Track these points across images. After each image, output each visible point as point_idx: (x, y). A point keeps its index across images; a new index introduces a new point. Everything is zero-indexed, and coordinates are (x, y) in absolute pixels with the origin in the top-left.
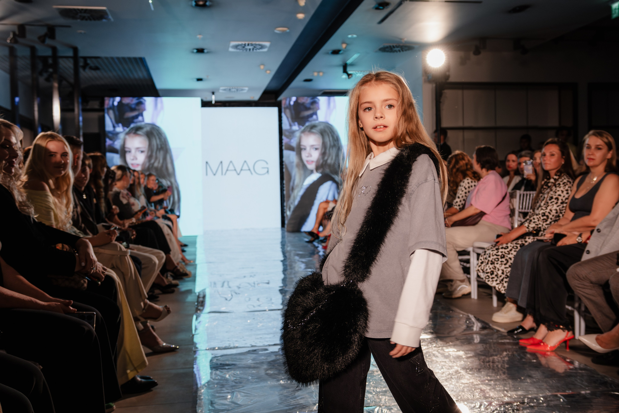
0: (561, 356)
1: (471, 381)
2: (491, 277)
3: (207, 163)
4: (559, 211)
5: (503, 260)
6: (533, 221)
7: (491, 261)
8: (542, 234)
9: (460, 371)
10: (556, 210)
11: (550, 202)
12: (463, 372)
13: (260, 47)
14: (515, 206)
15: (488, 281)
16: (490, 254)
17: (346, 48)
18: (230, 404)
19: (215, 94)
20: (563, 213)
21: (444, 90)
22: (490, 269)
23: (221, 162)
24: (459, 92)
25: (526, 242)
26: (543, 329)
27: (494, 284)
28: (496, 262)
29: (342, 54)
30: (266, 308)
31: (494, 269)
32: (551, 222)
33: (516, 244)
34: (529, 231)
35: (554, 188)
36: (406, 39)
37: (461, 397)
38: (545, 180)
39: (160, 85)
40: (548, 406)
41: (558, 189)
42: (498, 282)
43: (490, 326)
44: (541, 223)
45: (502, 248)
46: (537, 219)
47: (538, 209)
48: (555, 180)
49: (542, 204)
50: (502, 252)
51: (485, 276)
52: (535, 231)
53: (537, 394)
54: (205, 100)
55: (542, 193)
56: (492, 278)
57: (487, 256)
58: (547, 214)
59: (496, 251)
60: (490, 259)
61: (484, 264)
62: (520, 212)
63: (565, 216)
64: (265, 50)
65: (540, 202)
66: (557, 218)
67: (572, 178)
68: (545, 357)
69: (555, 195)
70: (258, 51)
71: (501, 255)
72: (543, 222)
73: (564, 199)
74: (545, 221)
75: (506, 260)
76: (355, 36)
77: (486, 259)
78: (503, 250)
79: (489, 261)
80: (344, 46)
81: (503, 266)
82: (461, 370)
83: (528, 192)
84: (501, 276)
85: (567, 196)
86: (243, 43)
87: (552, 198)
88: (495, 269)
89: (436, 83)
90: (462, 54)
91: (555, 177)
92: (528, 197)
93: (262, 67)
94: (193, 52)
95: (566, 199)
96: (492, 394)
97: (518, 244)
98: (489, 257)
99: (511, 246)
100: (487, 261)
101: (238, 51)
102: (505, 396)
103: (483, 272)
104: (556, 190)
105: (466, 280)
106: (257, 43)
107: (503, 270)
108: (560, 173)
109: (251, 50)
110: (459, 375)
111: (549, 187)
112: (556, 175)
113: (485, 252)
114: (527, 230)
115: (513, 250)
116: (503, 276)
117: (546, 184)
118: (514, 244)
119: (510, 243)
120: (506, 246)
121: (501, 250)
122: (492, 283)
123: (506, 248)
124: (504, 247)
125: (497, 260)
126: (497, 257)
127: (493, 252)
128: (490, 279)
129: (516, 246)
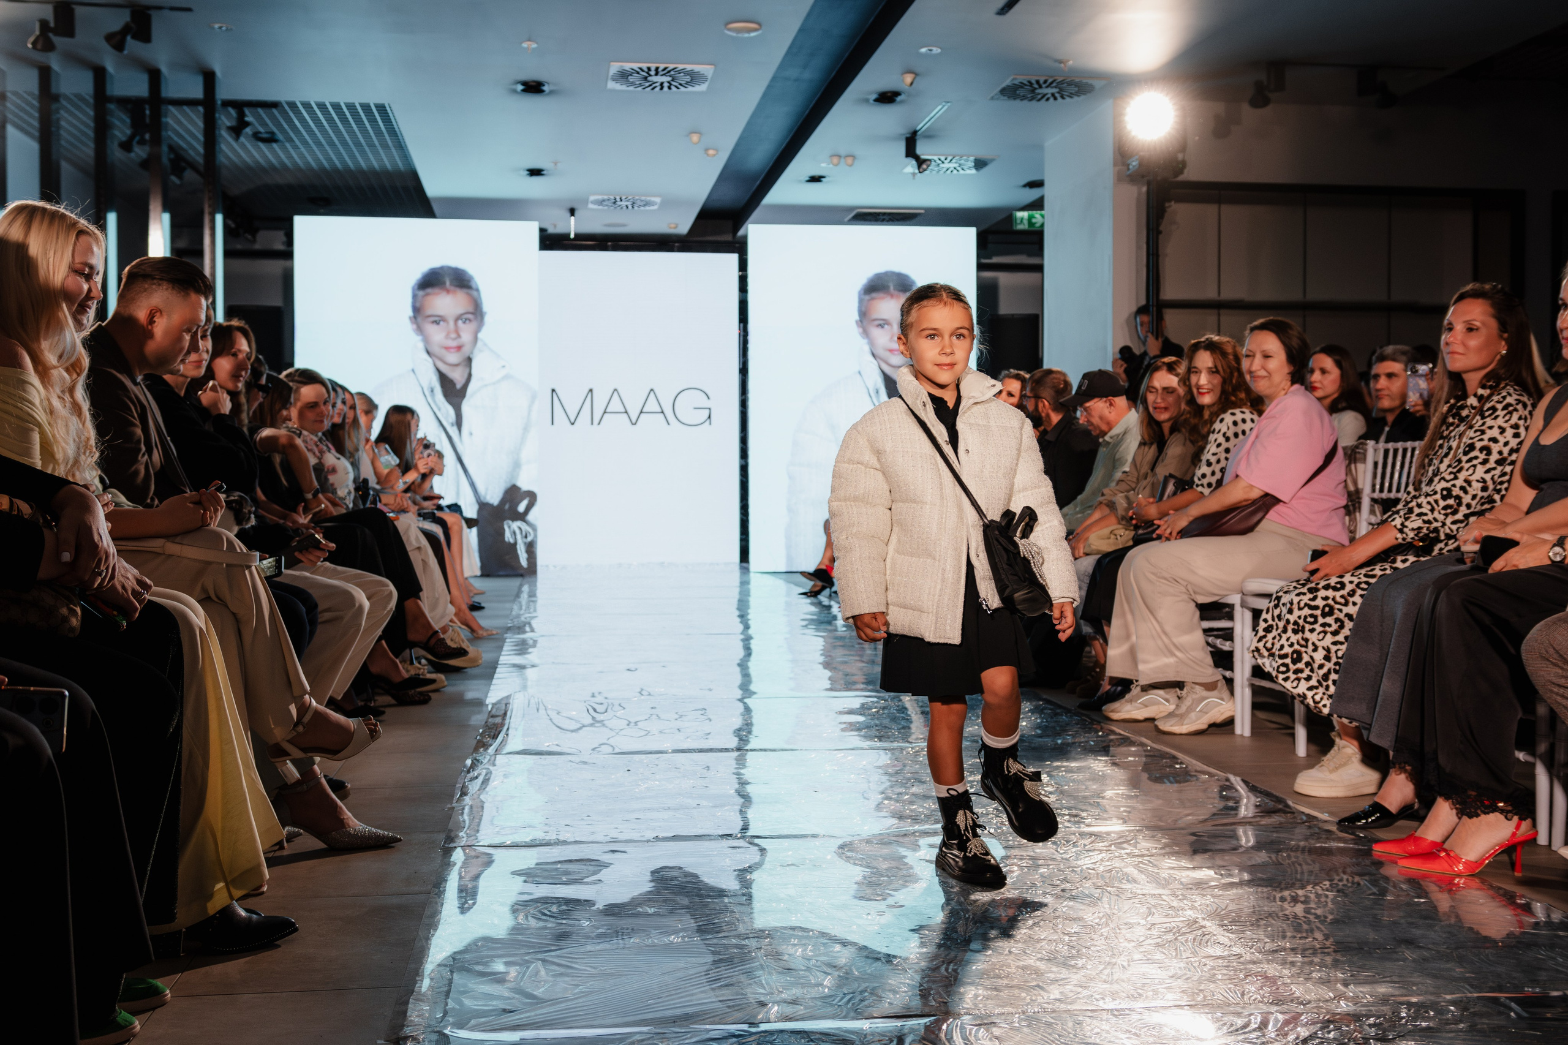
0: (1500, 888)
1: (1236, 950)
2: (1292, 667)
3: (553, 390)
4: (1491, 487)
5: (1329, 620)
6: (1417, 511)
7: (1296, 623)
8: (1441, 549)
9: (1203, 923)
10: (1484, 481)
11: (1464, 459)
12: (1211, 926)
13: (688, 78)
14: (1360, 486)
15: (1286, 679)
16: (1291, 603)
17: (912, 84)
18: (513, 995)
19: (577, 213)
20: (1503, 492)
21: (1170, 201)
22: (1292, 645)
23: (591, 390)
24: (1211, 209)
25: (1396, 569)
26: (1443, 814)
27: (1302, 687)
28: (1308, 627)
29: (902, 102)
30: (667, 746)
31: (1302, 646)
32: (1467, 516)
33: (1366, 576)
34: (1404, 539)
35: (1478, 421)
36: (1071, 63)
37: (1205, 997)
38: (1452, 401)
39: (434, 187)
40: (1472, 1028)
41: (1489, 422)
42: (1313, 682)
43: (1287, 806)
44: (1441, 518)
45: (1327, 587)
46: (1429, 507)
47: (1431, 481)
48: (1480, 398)
49: (1443, 467)
50: (1326, 598)
51: (1275, 665)
52: (1421, 540)
53: (1438, 995)
54: (551, 230)
55: (1442, 437)
56: (1296, 672)
57: (1285, 610)
58: (1456, 491)
59: (1310, 595)
61: (1274, 633)
62: (1374, 500)
63: (1506, 500)
64: (703, 87)
65: (1435, 462)
66: (1486, 506)
67: (1530, 395)
68: (1450, 891)
69: (1482, 440)
70: (682, 89)
71: (1325, 606)
72: (1446, 515)
73: (1506, 451)
74: (1449, 511)
75: (1337, 620)
76: (936, 50)
77: (1279, 617)
78: (1330, 593)
80: (909, 78)
81: (1329, 639)
82: (1204, 919)
83: (1400, 445)
84: (1321, 667)
85: (1514, 443)
86: (644, 66)
87: (1471, 447)
88: (1306, 647)
89: (1149, 184)
90: (1220, 107)
91: (1480, 391)
92: (1399, 458)
93: (695, 138)
94: (515, 91)
95: (1512, 451)
96: (1298, 991)
97: (1373, 576)
98: (1290, 611)
99: (1351, 582)
100: (1281, 624)
101: (631, 88)
102: (1339, 997)
103: (1272, 655)
104: (1484, 424)
105: (1222, 684)
106: (681, 67)
107: (1328, 650)
108: (1493, 380)
109: (666, 89)
110: (1200, 932)
111: (1462, 420)
112: (1484, 387)
113: (1278, 598)
114: (1399, 535)
115: (1359, 592)
116: (1328, 665)
117: (1455, 411)
118: (1361, 576)
119: (1350, 574)
120: (1336, 583)
121: (1322, 593)
122: (1295, 684)
123: (1339, 586)
124: (1333, 584)
125: (1312, 620)
126: (1310, 612)
127: (1302, 597)
128: (1290, 674)
129: (1367, 583)
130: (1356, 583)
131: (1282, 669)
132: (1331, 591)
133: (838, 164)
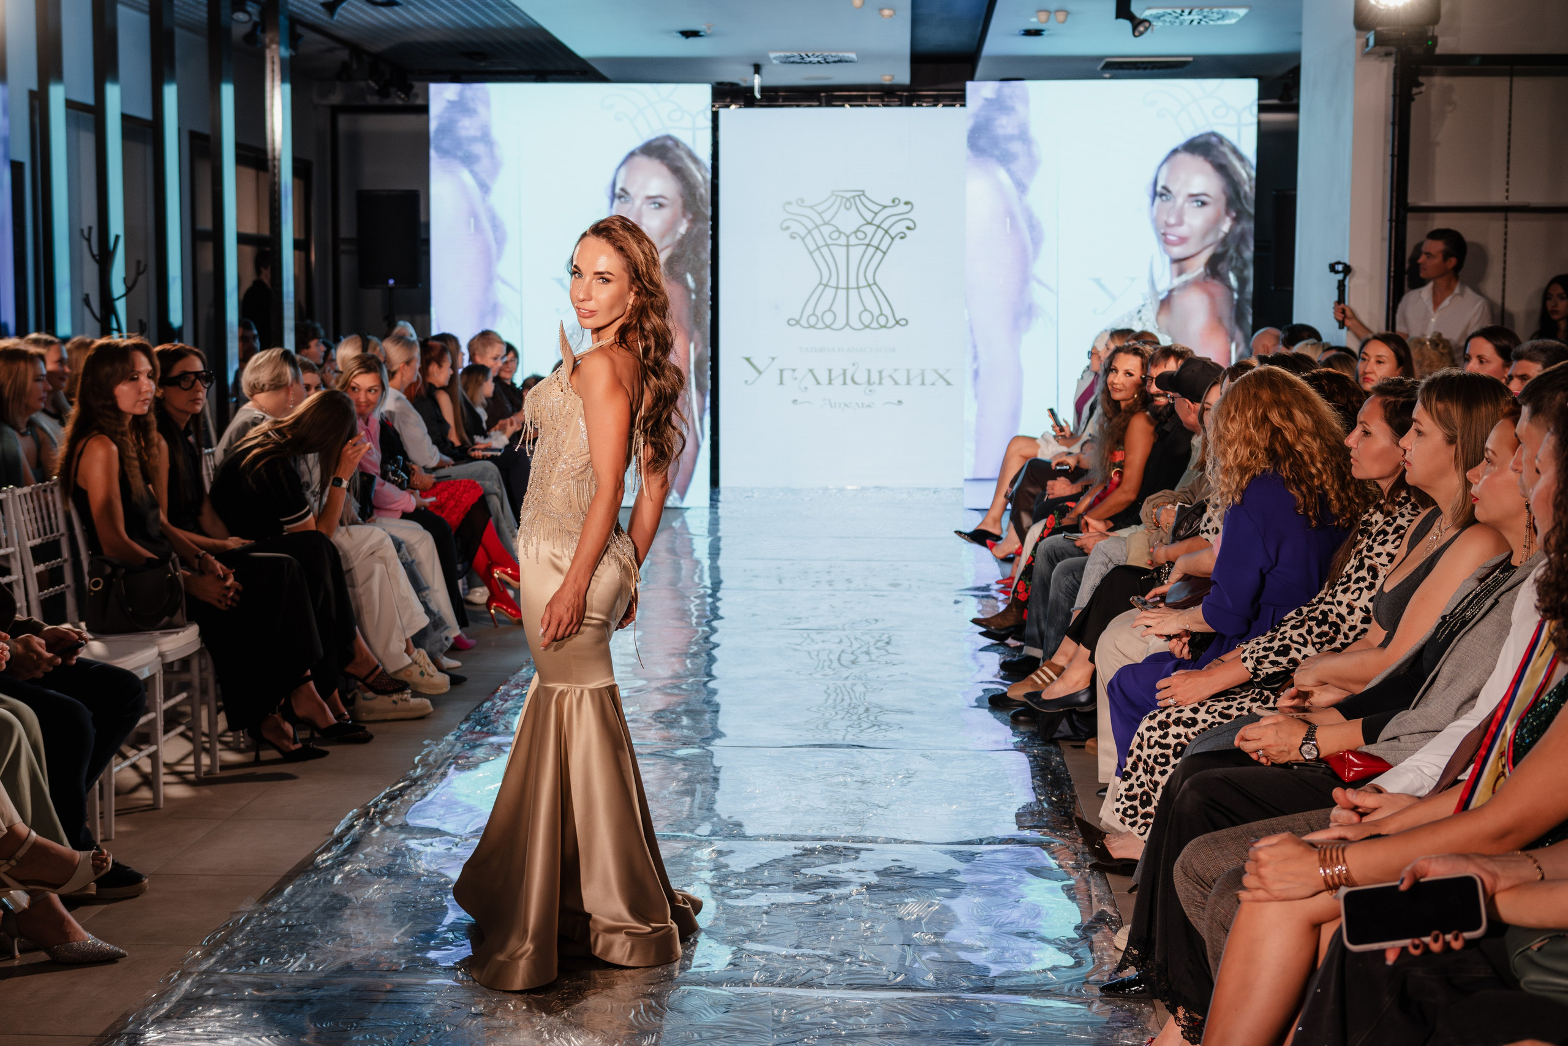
2: (1141, 810)
7: (1145, 762)
15: (1133, 824)
16: (1142, 739)
19: (761, 69)
21: (1422, 77)
22: (1141, 785)
24: (1500, 84)
28: (1158, 768)
33: (1221, 715)
45: (1178, 722)
50: (1178, 736)
56: (1146, 815)
59: (1160, 732)
60: (1144, 756)
71: (1177, 745)
78: (1181, 730)
79: (1139, 758)
88: (1154, 789)
98: (1140, 747)
118: (1216, 714)
119: (1205, 708)
121: (1173, 730)
122: (1142, 830)
124: (1184, 719)
125: (1163, 760)
126: (1161, 751)
127: (1152, 733)
128: (1138, 818)
131: (1130, 812)
133: (1048, 20)
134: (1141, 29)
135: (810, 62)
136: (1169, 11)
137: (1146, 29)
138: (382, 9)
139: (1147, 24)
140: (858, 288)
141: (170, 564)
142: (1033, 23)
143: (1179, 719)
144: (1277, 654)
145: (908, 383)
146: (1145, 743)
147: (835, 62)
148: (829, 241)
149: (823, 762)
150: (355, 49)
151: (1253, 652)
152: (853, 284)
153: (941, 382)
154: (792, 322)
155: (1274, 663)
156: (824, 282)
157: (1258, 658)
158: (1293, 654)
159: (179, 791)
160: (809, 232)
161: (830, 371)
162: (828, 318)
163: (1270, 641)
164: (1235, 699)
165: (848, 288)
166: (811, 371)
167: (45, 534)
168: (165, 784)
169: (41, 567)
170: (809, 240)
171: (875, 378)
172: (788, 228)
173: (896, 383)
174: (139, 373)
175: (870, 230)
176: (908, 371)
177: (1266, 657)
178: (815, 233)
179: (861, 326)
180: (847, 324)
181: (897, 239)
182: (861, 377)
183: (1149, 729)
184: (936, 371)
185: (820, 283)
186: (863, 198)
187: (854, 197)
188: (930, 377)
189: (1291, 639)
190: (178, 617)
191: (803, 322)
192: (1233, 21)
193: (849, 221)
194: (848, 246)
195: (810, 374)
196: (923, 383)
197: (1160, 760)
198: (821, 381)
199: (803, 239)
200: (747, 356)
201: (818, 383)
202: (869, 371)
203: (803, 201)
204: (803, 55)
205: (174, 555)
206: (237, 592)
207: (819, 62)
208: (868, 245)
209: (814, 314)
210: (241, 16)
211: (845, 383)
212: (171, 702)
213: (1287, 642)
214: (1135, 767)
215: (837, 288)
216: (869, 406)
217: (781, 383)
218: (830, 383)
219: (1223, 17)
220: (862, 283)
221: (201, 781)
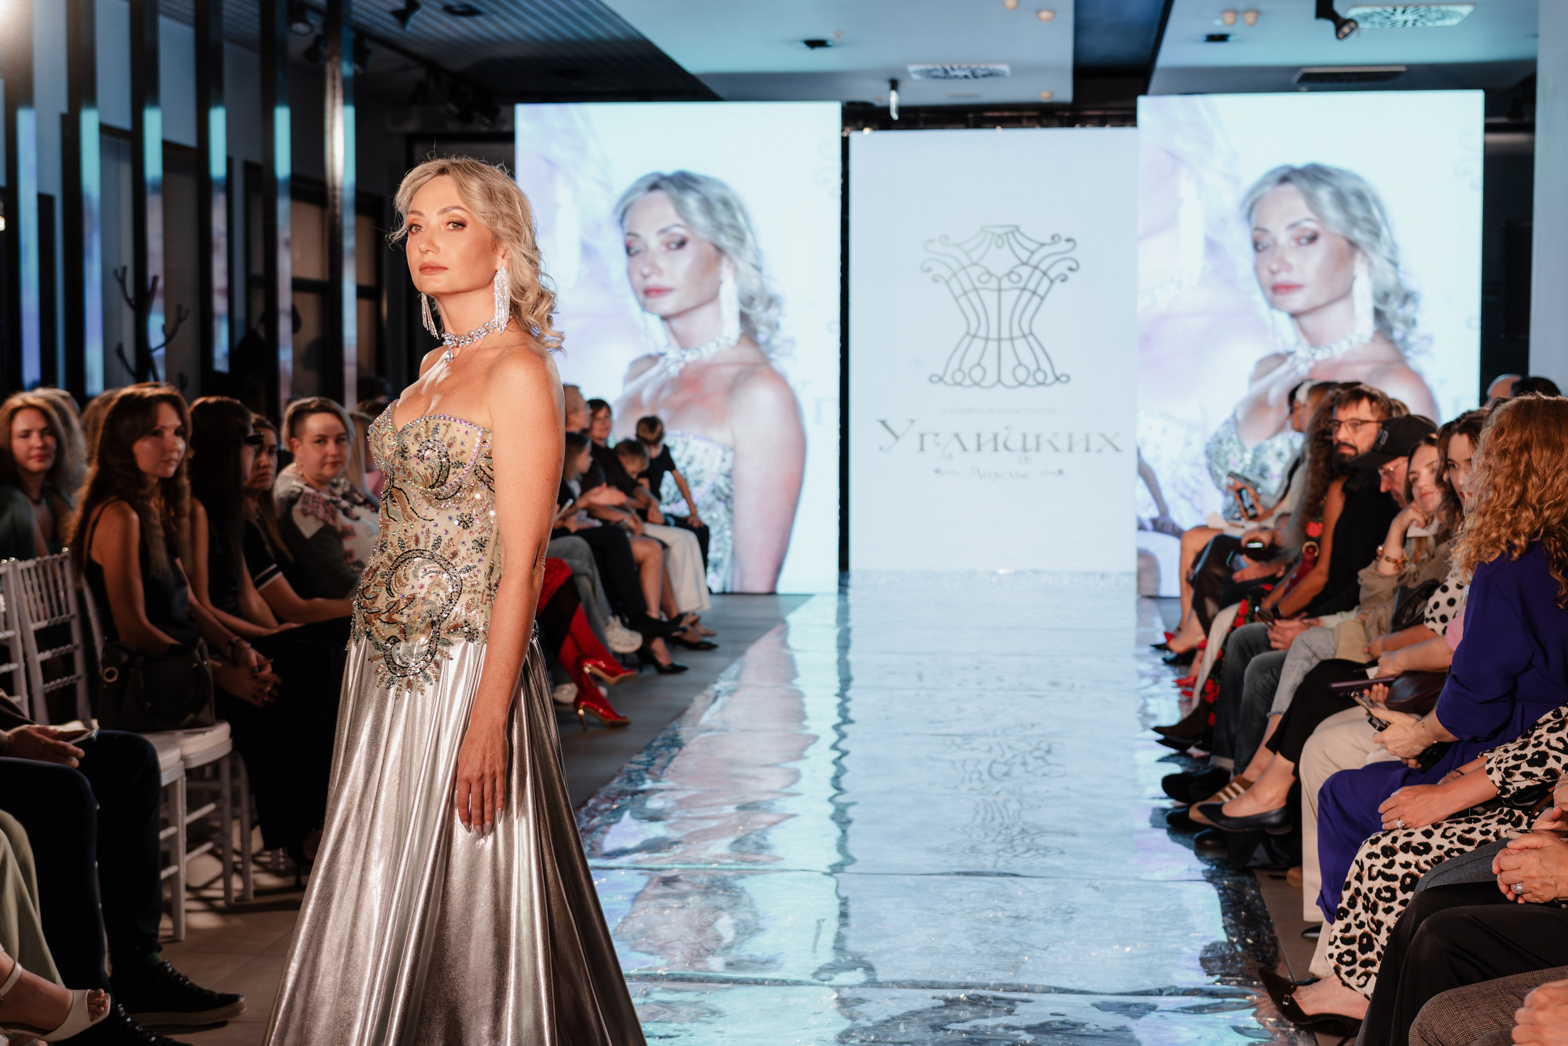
15: (1350, 974)
16: (1362, 868)
19: (898, 85)
22: (1361, 925)
28: (1382, 905)
33: (1461, 839)
45: (1406, 848)
50: (1406, 865)
54: (878, 105)
59: (1384, 860)
60: (1364, 889)
71: (1405, 876)
78: (1411, 857)
79: (1358, 891)
97: (1470, 842)
98: (1359, 878)
118: (1454, 839)
120: (1420, 844)
121: (1401, 858)
122: (1362, 981)
123: (1422, 848)
124: (1414, 844)
125: (1388, 895)
126: (1386, 883)
127: (1374, 861)
128: (1357, 966)
129: (1461, 851)
130: (1445, 849)
131: (1347, 958)
132: (1411, 853)
133: (1235, 22)
134: (1346, 29)
135: (956, 77)
136: (1378, 9)
137: (1352, 30)
138: (463, 19)
139: (1352, 25)
140: (1012, 339)
141: (197, 652)
142: (1218, 26)
143: (1408, 844)
144: (1532, 763)
145: (1070, 449)
146: (1365, 873)
147: (984, 76)
148: (978, 285)
149: (969, 893)
150: (431, 66)
151: (1501, 761)
152: (1005, 334)
153: (1109, 449)
154: (935, 379)
155: (1526, 775)
156: (972, 331)
157: (1507, 769)
158: (1551, 763)
159: (204, 921)
160: (955, 274)
161: (979, 436)
162: (977, 374)
163: (1522, 748)
164: (1478, 820)
165: (999, 340)
166: (957, 435)
167: (53, 615)
168: (188, 911)
169: (47, 655)
170: (954, 283)
171: (1031, 443)
172: (929, 270)
173: (1056, 450)
174: (164, 427)
175: (1025, 271)
176: (1070, 436)
177: (1517, 767)
178: (962, 275)
179: (1014, 383)
180: (999, 381)
181: (1057, 283)
182: (1015, 443)
183: (1370, 856)
184: (1103, 436)
185: (968, 334)
186: (1017, 235)
187: (1006, 234)
188: (1096, 442)
189: (1548, 744)
190: (206, 714)
191: (948, 379)
192: (1454, 21)
193: (1001, 261)
194: (999, 290)
195: (955, 442)
196: (1088, 450)
197: (1385, 894)
198: (967, 446)
199: (947, 282)
200: (883, 418)
201: (965, 449)
202: (1024, 436)
203: (947, 238)
204: (948, 68)
205: (201, 641)
206: (275, 686)
207: (966, 77)
208: (1024, 289)
209: (960, 369)
210: (300, 27)
211: (996, 450)
212: (197, 815)
213: (1543, 748)
214: (1352, 903)
215: (987, 339)
216: (1024, 476)
217: (922, 449)
218: (979, 449)
219: (1444, 16)
220: (1016, 332)
221: (231, 908)
